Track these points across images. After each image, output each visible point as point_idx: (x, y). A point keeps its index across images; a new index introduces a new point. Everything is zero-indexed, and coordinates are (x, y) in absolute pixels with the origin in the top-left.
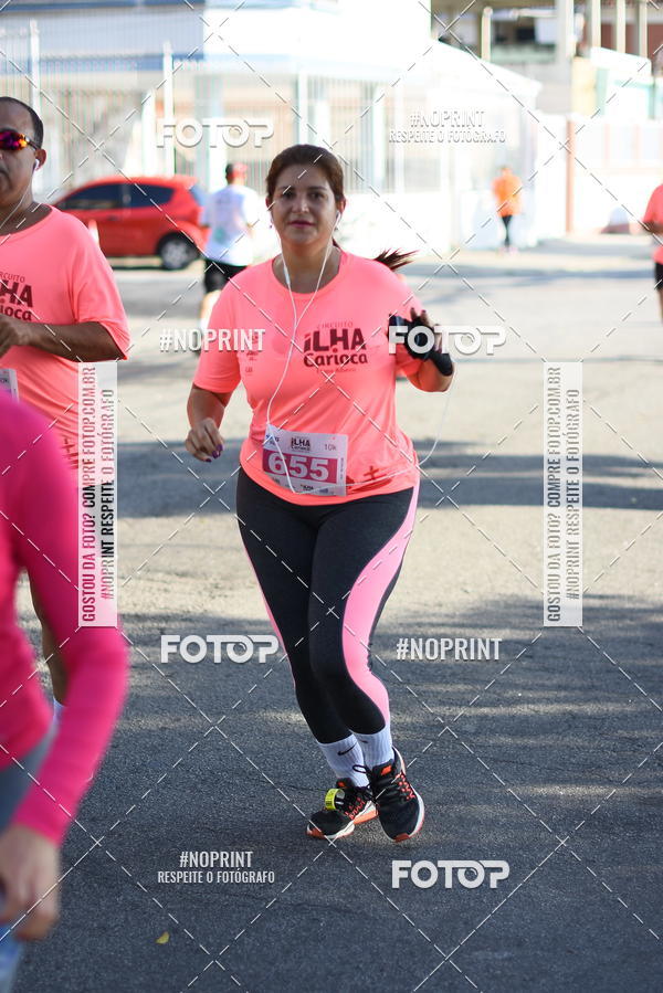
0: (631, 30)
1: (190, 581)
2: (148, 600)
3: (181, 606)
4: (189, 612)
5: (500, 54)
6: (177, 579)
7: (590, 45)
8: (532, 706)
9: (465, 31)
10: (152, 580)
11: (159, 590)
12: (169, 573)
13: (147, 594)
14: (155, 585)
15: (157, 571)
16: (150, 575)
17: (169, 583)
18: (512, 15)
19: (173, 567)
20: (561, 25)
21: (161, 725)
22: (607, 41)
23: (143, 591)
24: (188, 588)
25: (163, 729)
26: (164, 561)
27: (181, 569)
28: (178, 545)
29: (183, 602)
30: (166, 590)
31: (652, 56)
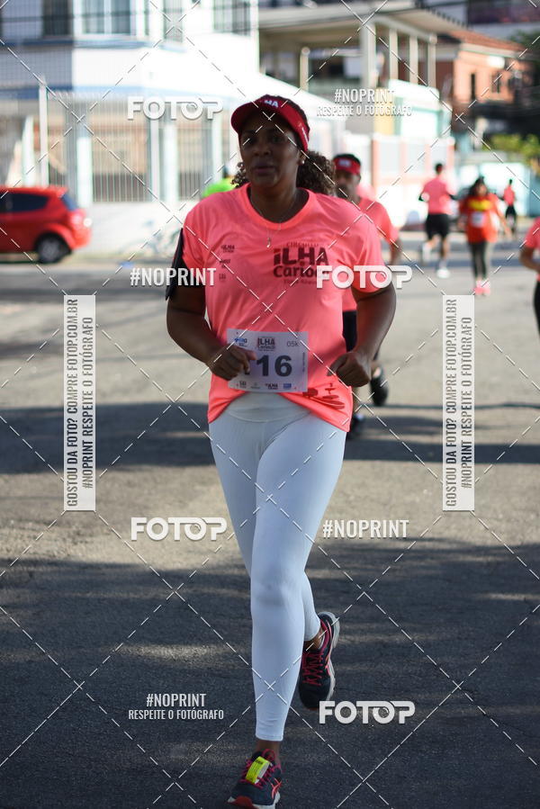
0: (422, 66)
1: (56, 529)
2: (19, 546)
3: (48, 551)
4: (54, 556)
5: (315, 86)
6: (45, 527)
7: (389, 78)
8: (348, 637)
9: (287, 67)
10: (24, 529)
11: (29, 537)
12: (37, 522)
13: (19, 541)
14: (26, 534)
15: (28, 520)
16: (21, 525)
17: (38, 531)
18: (325, 54)
19: (42, 517)
20: (366, 62)
21: (28, 658)
22: (403, 75)
23: (16, 538)
24: (54, 536)
25: (30, 662)
26: (33, 512)
27: (48, 518)
28: (47, 497)
29: (49, 548)
30: (35, 538)
31: (439, 87)
